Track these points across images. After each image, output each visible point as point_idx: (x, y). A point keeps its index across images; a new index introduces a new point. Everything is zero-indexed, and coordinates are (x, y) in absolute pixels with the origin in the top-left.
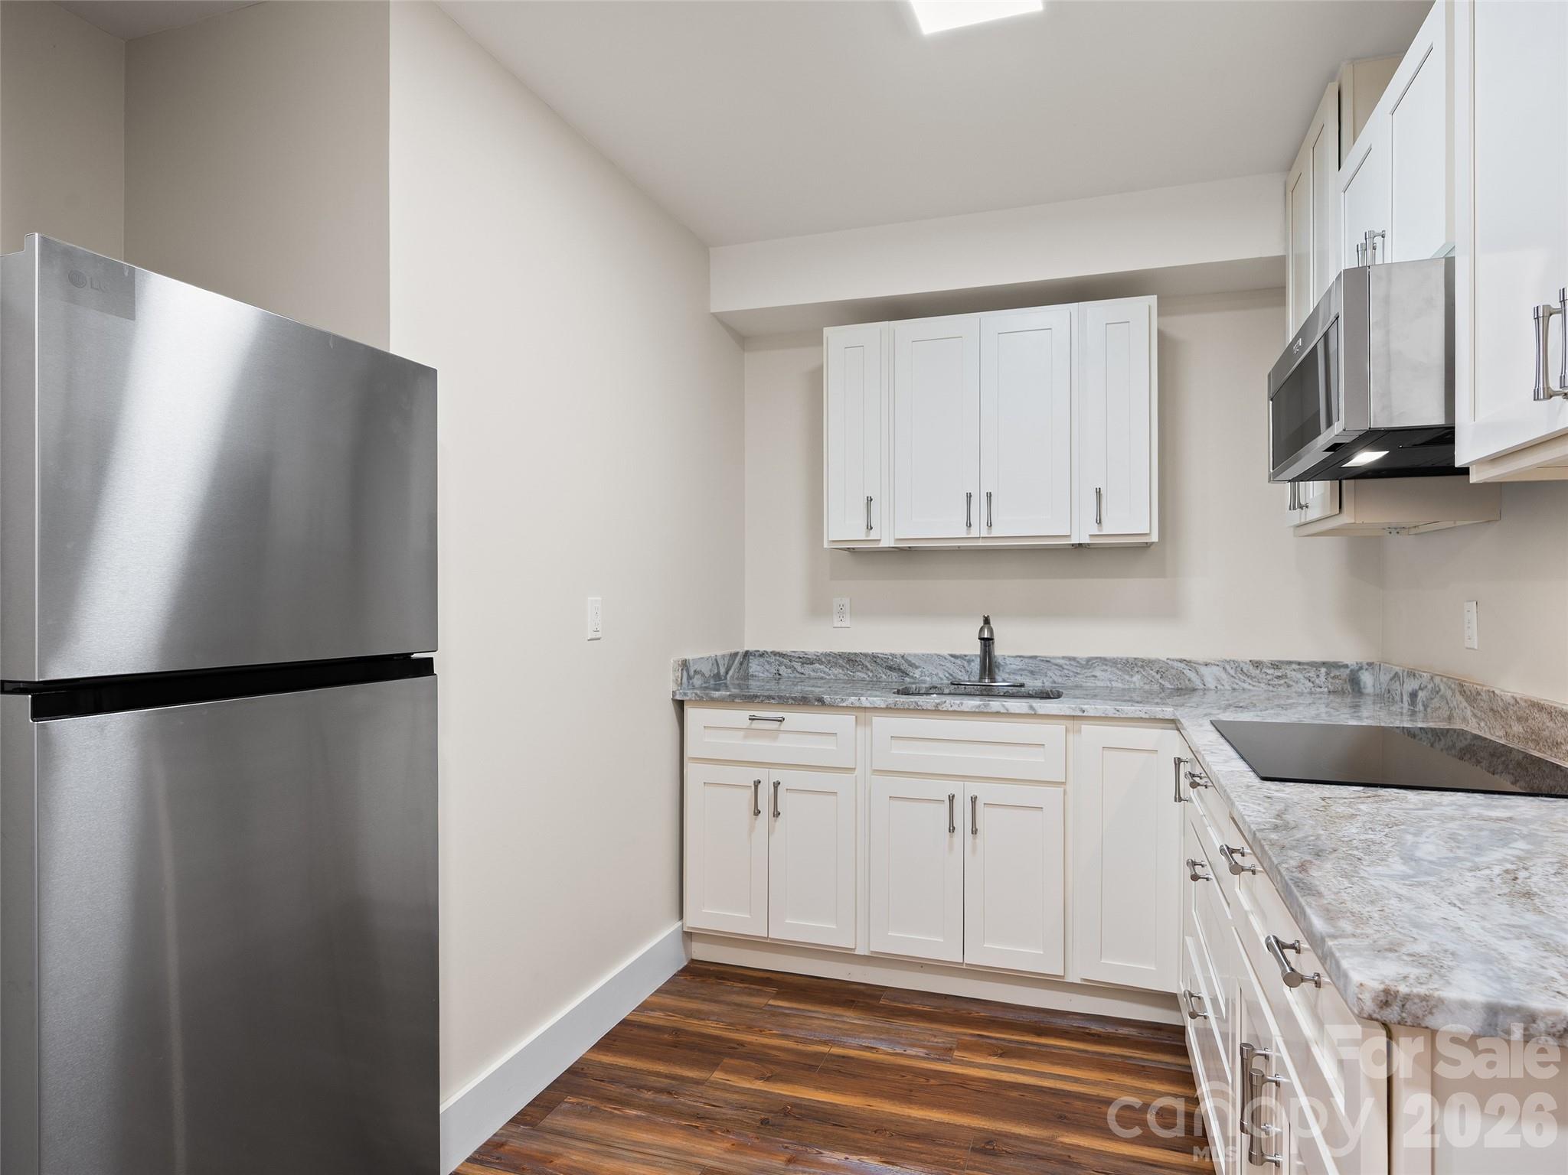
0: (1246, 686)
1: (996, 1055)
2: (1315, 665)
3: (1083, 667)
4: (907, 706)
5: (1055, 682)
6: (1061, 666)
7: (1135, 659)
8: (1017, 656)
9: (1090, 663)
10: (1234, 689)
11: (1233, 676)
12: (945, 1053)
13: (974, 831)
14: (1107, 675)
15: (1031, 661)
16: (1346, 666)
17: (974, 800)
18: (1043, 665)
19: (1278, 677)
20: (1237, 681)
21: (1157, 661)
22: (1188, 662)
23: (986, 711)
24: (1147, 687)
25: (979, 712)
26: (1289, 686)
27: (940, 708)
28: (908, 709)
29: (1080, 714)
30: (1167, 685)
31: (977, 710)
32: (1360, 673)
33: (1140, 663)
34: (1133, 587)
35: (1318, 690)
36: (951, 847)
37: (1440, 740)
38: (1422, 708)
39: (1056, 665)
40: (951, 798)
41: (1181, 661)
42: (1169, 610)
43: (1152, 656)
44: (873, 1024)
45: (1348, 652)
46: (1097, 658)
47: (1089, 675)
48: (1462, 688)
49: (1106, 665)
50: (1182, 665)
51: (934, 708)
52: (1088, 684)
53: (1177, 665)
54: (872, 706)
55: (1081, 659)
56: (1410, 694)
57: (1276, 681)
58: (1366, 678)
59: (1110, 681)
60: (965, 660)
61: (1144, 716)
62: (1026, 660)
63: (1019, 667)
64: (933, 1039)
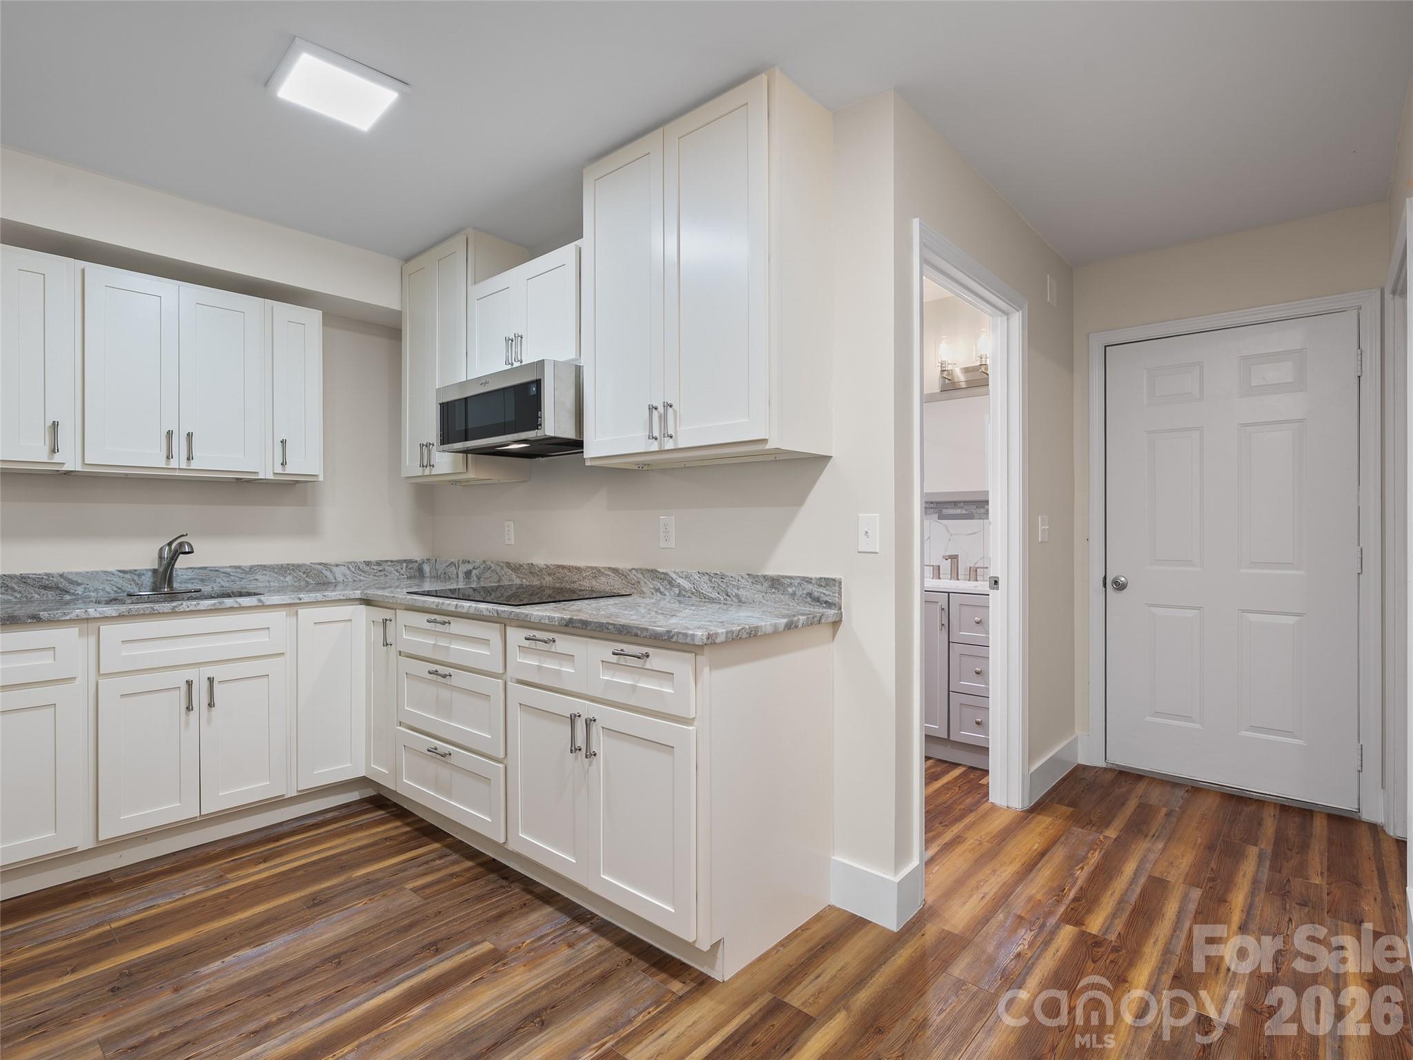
0: (361, 578)
1: (261, 863)
2: (400, 562)
3: (246, 573)
4: (142, 612)
5: (223, 587)
6: (228, 574)
7: (288, 564)
8: (187, 569)
9: (252, 569)
10: (354, 581)
11: (353, 572)
12: (221, 880)
13: (211, 705)
14: (266, 578)
15: (201, 571)
16: (416, 562)
17: (211, 680)
18: (212, 574)
19: (380, 571)
20: (356, 575)
21: (304, 565)
22: (325, 565)
23: (221, 607)
24: (296, 584)
25: (215, 609)
26: (386, 576)
27: (177, 610)
28: (139, 615)
29: (298, 601)
30: (312, 582)
31: (213, 608)
32: (423, 566)
33: (292, 567)
34: (284, 512)
35: (402, 577)
36: (187, 724)
37: (491, 594)
38: (475, 579)
39: (224, 573)
40: (189, 684)
41: (320, 564)
42: (310, 529)
43: (300, 562)
44: (129, 895)
45: (415, 552)
46: (258, 565)
47: (252, 579)
48: (508, 565)
49: (266, 570)
50: (321, 567)
51: (170, 611)
52: (252, 586)
53: (316, 566)
54: (102, 616)
55: (246, 567)
56: (465, 573)
57: (379, 574)
58: (426, 568)
59: (269, 582)
60: (135, 574)
61: (342, 598)
62: (197, 571)
63: (190, 577)
64: (198, 878)
